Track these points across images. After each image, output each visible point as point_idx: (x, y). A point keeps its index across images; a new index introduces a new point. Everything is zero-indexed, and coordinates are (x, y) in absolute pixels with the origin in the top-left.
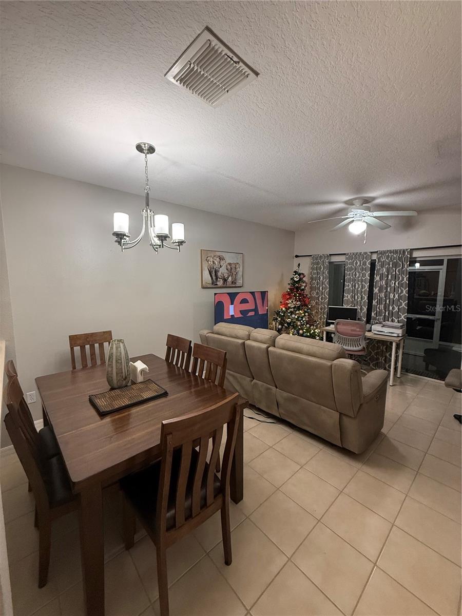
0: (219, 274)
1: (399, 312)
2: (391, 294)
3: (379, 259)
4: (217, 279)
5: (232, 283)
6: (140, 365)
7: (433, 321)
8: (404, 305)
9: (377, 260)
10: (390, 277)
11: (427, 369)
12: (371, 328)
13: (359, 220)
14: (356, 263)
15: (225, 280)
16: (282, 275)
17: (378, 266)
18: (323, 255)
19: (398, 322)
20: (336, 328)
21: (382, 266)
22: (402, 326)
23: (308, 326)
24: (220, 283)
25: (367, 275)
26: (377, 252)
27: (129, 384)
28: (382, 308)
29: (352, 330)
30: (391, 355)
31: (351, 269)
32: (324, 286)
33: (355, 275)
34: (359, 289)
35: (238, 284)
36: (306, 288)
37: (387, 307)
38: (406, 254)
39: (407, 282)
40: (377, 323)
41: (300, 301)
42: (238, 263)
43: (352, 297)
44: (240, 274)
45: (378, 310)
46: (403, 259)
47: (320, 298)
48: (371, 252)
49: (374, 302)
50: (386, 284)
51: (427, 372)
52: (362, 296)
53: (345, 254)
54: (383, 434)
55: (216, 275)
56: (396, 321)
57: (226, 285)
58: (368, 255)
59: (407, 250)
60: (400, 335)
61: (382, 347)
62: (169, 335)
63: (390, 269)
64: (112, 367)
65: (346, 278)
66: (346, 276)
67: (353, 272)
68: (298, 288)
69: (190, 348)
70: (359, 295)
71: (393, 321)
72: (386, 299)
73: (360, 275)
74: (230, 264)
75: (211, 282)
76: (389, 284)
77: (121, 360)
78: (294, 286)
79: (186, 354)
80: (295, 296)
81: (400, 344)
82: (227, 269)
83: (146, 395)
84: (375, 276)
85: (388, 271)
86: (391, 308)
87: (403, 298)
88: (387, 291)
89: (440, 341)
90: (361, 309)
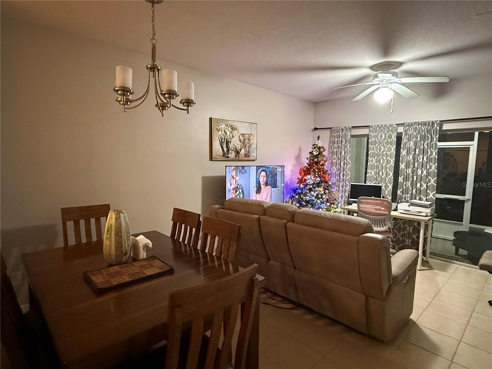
0: (231, 145)
1: (427, 190)
2: (419, 170)
3: (406, 131)
4: (228, 150)
5: (245, 155)
6: (142, 240)
7: (463, 202)
8: (433, 181)
9: (404, 133)
10: (417, 151)
11: (457, 253)
12: (397, 207)
13: (385, 87)
14: (381, 136)
15: (238, 152)
16: (300, 149)
17: (404, 140)
18: (345, 127)
19: (427, 200)
20: (358, 207)
21: (409, 140)
22: (430, 205)
23: (328, 204)
24: (232, 155)
25: (392, 149)
26: (404, 124)
27: (131, 260)
28: (409, 186)
29: (376, 209)
30: (418, 237)
31: (375, 143)
32: (346, 161)
33: (380, 149)
34: (384, 165)
35: (251, 158)
36: (326, 163)
37: (415, 184)
38: (435, 126)
39: (437, 157)
40: (403, 202)
41: (320, 177)
42: (252, 134)
43: (376, 173)
44: (254, 146)
45: (404, 187)
46: (432, 131)
47: (341, 174)
48: (397, 124)
49: (401, 179)
50: (414, 159)
51: (457, 257)
52: (387, 172)
53: (369, 126)
54: (412, 321)
55: (227, 147)
56: (424, 199)
57: (239, 157)
58: (394, 127)
59: (436, 121)
60: (429, 214)
61: (408, 229)
62: (175, 209)
63: (418, 143)
64: (111, 241)
65: (369, 153)
66: (369, 150)
67: (378, 146)
68: (317, 163)
69: (199, 222)
70: (383, 171)
71: (420, 199)
72: (413, 175)
73: (384, 149)
74: (243, 135)
75: (222, 154)
76: (416, 159)
77: (121, 233)
78: (313, 160)
79: (194, 230)
80: (314, 171)
81: (428, 225)
82: (240, 141)
83: (149, 272)
84: (401, 150)
85: (416, 144)
86: (418, 185)
87: (432, 174)
88: (414, 167)
89: (470, 223)
90: (386, 187)
